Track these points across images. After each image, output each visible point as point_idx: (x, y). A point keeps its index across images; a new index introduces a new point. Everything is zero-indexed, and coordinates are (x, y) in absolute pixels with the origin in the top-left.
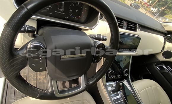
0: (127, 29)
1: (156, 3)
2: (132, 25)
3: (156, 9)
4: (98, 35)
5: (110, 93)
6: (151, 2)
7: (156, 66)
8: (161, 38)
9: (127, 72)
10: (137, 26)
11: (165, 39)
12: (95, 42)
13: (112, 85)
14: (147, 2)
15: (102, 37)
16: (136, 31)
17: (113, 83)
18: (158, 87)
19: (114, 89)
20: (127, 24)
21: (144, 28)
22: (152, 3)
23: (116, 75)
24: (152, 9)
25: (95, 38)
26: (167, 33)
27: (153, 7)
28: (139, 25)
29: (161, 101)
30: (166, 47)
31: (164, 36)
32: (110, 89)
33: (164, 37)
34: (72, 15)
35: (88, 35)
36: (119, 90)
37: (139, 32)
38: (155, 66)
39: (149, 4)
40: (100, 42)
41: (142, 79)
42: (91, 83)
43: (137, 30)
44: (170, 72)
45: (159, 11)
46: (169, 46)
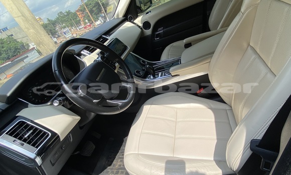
1: (92, 16)
3: (100, 18)
6: (87, 21)
8: (128, 24)
11: (130, 21)
14: (85, 25)
21: (108, 32)
22: (89, 20)
26: (125, 17)
27: (96, 21)
28: (104, 35)
31: (127, 21)
37: (110, 38)
38: (155, 41)
39: (89, 24)
43: (108, 38)
44: (164, 30)
45: (105, 17)
46: (139, 21)
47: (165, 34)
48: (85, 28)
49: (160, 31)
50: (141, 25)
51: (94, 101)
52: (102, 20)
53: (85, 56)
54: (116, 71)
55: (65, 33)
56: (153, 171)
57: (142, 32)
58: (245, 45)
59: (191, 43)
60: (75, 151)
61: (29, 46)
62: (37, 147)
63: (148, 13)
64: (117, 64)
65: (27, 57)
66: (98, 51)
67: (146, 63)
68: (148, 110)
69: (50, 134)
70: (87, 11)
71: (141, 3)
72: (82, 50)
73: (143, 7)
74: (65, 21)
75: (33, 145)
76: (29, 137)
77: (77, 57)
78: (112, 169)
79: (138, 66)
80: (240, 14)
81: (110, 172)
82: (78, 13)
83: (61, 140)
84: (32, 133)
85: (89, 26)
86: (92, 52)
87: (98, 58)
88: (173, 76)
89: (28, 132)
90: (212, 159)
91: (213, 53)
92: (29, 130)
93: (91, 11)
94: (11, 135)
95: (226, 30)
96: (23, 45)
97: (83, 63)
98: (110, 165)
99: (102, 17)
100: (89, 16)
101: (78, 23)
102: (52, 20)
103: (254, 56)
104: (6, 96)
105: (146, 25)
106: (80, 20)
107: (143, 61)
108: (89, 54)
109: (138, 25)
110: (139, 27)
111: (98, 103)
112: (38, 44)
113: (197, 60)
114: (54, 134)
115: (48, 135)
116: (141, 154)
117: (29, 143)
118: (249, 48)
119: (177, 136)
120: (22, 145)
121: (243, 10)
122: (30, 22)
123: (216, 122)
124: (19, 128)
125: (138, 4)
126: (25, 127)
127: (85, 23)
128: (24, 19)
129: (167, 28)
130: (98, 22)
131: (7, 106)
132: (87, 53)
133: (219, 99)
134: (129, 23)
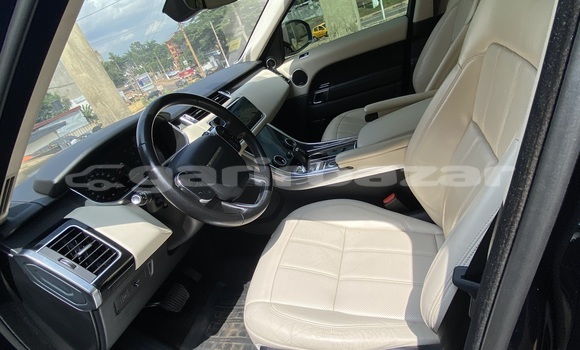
1: (196, 53)
3: (212, 59)
6: (185, 62)
7: (313, 104)
8: (265, 74)
10: (221, 93)
11: (270, 69)
14: (181, 70)
16: (228, 98)
21: (230, 86)
22: (191, 62)
24: (205, 68)
26: (261, 62)
27: (203, 64)
28: (221, 90)
30: (285, 74)
31: (263, 67)
37: (232, 97)
38: (314, 107)
39: (189, 68)
43: (228, 95)
44: (331, 88)
45: (220, 57)
46: (286, 68)
47: (332, 95)
48: (181, 75)
49: (324, 89)
50: (289, 76)
51: (201, 201)
52: (215, 63)
53: (186, 124)
54: (240, 154)
55: (141, 83)
56: (294, 333)
57: (291, 90)
58: (465, 120)
59: (376, 114)
60: (152, 300)
61: (70, 104)
62: (97, 274)
63: (303, 55)
64: (243, 142)
65: (64, 124)
66: (212, 116)
67: (295, 144)
68: (293, 229)
69: (120, 253)
70: (189, 44)
71: (291, 36)
72: (182, 115)
73: (295, 44)
74: (143, 59)
75: (91, 270)
76: (83, 256)
77: (174, 127)
78: (218, 340)
79: (280, 149)
80: (457, 67)
81: (215, 345)
82: (170, 47)
83: (137, 268)
84: (89, 251)
85: (190, 71)
86: (199, 119)
87: (210, 130)
88: (341, 169)
89: (82, 248)
90: (403, 318)
91: (412, 132)
92: (85, 244)
93: (196, 45)
94: (55, 248)
95: (432, 96)
96: (58, 102)
97: (183, 138)
98: (215, 333)
99: (215, 57)
100: (191, 54)
101: (168, 65)
102: (118, 58)
103: (478, 139)
104: (51, 183)
105: (299, 76)
106: (172, 60)
107: (290, 142)
108: (194, 122)
109: (283, 77)
110: (287, 79)
111: (207, 205)
112: (94, 100)
113: (385, 143)
114: (126, 254)
115: (117, 255)
116: (275, 304)
117: (84, 265)
118: (471, 125)
119: (342, 277)
120: (73, 267)
121: (461, 61)
122: (83, 59)
123: (414, 255)
124: (67, 239)
125: (286, 38)
126: (79, 240)
127: (182, 67)
128: (72, 53)
129: (336, 84)
130: (208, 66)
131: (52, 200)
132: (191, 120)
133: (422, 215)
134: (267, 71)
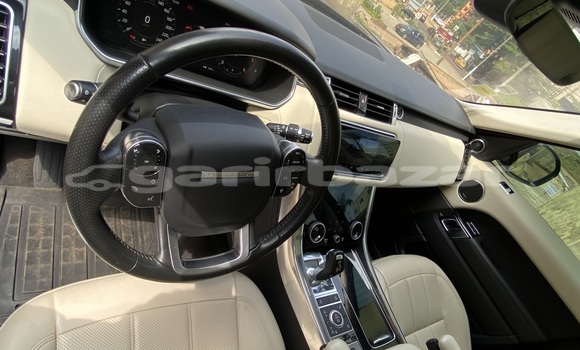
0: (369, 115)
1: (472, 34)
2: (380, 107)
3: (471, 52)
4: (291, 125)
5: (310, 282)
6: (457, 27)
7: (441, 219)
8: (457, 145)
9: (358, 229)
10: (395, 108)
11: (468, 148)
12: (283, 145)
13: (318, 261)
14: (447, 27)
15: (300, 132)
16: (391, 123)
17: (321, 257)
18: (439, 278)
19: (321, 270)
20: (369, 101)
22: (460, 33)
23: (329, 235)
24: (459, 50)
25: (283, 135)
26: (474, 132)
27: (463, 46)
28: (399, 105)
29: (445, 314)
30: (469, 171)
31: (467, 139)
32: (310, 271)
33: (465, 142)
34: (223, 62)
35: (266, 122)
36: (334, 274)
38: (437, 222)
39: (451, 34)
40: (295, 146)
41: (400, 253)
42: (264, 246)
43: (394, 119)
44: (473, 239)
47: (462, 245)
48: (441, 30)
49: (466, 230)
50: (467, 177)
52: (469, 57)
63: (506, 186)
85: (448, 37)
99: (476, 55)
100: (468, 29)
101: (447, 13)
106: (454, 14)
109: (464, 169)
110: (462, 174)
127: (450, 27)
130: (461, 51)
134: (462, 146)
